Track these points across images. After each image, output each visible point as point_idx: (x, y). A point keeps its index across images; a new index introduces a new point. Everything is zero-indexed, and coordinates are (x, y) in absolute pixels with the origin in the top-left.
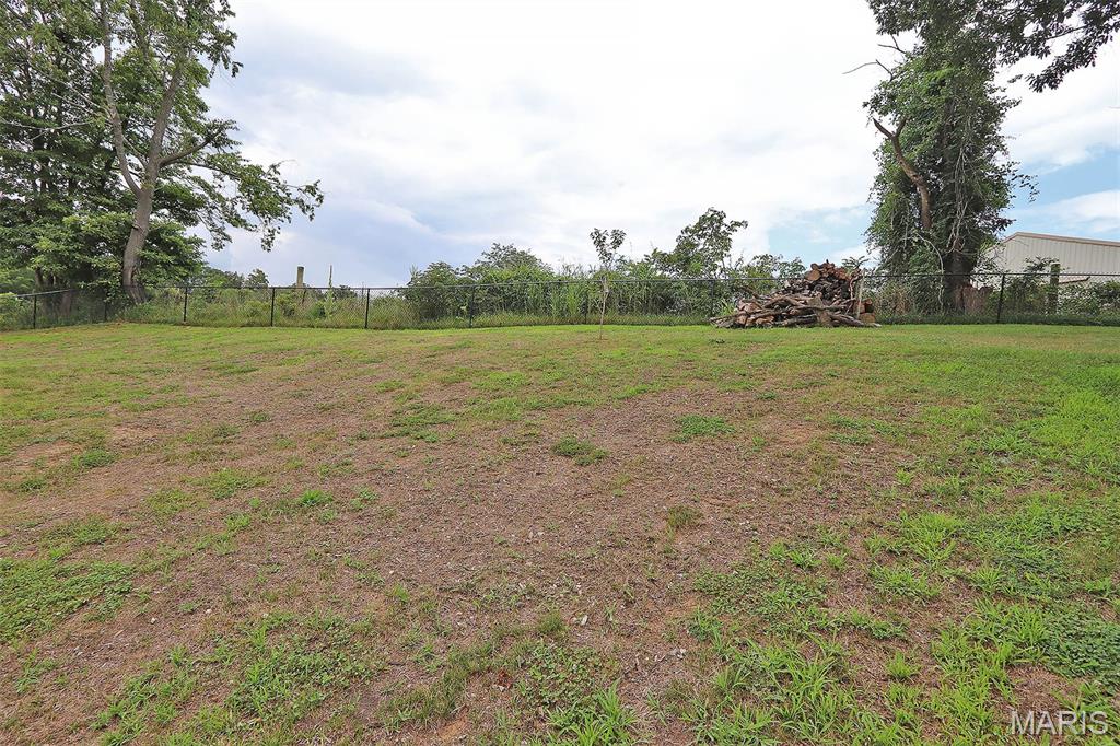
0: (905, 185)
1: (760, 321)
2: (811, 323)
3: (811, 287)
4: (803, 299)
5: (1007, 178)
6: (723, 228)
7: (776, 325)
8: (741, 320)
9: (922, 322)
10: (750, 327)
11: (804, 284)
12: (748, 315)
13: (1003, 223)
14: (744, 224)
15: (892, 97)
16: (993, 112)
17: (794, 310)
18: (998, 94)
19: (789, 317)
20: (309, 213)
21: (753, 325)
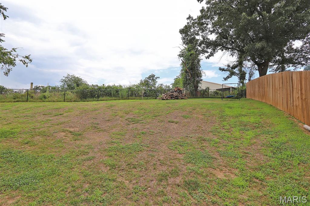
0: (186, 72)
1: (168, 98)
2: (178, 99)
3: (176, 92)
4: (175, 94)
5: (201, 72)
6: (154, 78)
7: (171, 99)
8: (164, 98)
9: (192, 98)
10: (166, 100)
11: (174, 91)
12: (166, 97)
13: (202, 80)
14: (159, 78)
15: (182, 54)
16: (199, 61)
17: (174, 96)
18: (200, 57)
19: (173, 97)
20: (26, 64)
21: (167, 99)
